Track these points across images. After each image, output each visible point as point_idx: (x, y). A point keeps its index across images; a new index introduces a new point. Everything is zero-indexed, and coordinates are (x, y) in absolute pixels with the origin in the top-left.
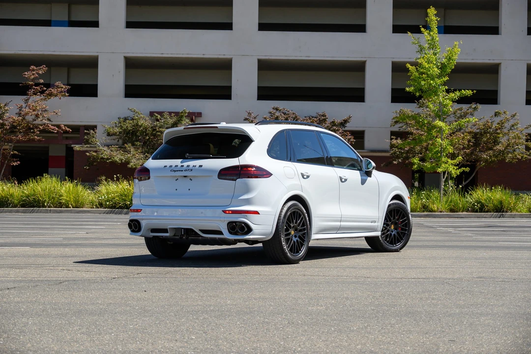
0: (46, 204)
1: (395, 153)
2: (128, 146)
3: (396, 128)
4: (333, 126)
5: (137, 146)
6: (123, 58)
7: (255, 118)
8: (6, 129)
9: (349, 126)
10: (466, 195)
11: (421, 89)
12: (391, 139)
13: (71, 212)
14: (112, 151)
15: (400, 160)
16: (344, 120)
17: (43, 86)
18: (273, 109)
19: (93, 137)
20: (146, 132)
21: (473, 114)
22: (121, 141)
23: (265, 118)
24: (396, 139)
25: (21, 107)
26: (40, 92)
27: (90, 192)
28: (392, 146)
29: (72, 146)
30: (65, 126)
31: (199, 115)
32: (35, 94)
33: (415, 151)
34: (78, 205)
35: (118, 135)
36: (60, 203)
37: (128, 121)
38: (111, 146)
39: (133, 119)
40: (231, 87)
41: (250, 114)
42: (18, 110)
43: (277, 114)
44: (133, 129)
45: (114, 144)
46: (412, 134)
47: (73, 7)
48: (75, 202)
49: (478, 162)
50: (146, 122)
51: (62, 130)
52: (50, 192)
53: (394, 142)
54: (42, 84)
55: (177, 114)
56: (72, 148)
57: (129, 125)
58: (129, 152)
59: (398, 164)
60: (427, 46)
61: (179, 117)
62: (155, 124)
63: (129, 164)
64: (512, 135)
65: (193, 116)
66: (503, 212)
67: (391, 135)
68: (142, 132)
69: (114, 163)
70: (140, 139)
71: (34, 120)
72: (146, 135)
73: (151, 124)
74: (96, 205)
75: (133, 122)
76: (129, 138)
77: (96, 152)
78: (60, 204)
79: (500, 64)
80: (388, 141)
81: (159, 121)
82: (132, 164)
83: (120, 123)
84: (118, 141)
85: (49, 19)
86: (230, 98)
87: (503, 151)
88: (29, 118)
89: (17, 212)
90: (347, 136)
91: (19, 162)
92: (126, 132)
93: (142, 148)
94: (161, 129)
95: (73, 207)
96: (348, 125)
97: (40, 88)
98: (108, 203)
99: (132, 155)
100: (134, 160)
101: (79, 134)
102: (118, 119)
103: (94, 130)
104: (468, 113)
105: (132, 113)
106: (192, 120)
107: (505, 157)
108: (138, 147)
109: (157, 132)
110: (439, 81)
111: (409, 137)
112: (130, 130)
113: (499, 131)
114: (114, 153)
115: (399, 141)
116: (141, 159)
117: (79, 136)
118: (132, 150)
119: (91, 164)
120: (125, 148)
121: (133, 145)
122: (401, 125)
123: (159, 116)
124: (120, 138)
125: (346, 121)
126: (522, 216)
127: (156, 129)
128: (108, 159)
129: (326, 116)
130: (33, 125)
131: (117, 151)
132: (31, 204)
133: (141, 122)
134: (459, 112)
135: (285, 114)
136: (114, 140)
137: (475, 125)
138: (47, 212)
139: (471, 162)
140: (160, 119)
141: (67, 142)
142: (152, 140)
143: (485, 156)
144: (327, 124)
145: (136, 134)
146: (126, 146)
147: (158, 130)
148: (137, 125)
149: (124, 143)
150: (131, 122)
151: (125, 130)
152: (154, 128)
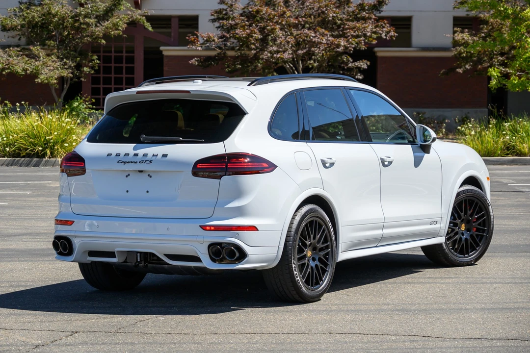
1: (460, 54)
2: (36, 49)
3: (462, 12)
4: (361, 11)
5: (49, 46)
9: (387, 10)
12: (454, 32)
14: (10, 56)
15: (467, 67)
20: (63, 25)
22: (23, 40)
24: (462, 32)
28: (456, 44)
35: (20, 30)
37: (34, 7)
38: (9, 46)
39: (42, 4)
44: (43, 19)
45: (13, 44)
46: (486, 22)
50: (62, 8)
53: (459, 36)
57: (35, 14)
58: (35, 57)
59: (464, 71)
62: (78, 11)
63: (37, 77)
67: (455, 25)
68: (57, 25)
69: (13, 75)
70: (55, 36)
72: (64, 29)
73: (71, 11)
75: (43, 8)
76: (37, 34)
80: (450, 35)
81: (83, 7)
82: (42, 77)
83: (21, 10)
84: (19, 39)
90: (384, 27)
92: (32, 25)
93: (58, 49)
94: (87, 20)
96: (385, 8)
98: (8, 149)
99: (41, 63)
100: (45, 71)
102: (18, 5)
106: (137, 5)
108: (51, 48)
109: (81, 23)
111: (482, 29)
112: (37, 23)
114: (14, 60)
115: (466, 36)
116: (57, 69)
118: (41, 54)
120: (30, 50)
121: (43, 45)
122: (468, 8)
124: (22, 35)
127: (79, 20)
128: (5, 69)
131: (18, 56)
133: (55, 9)
136: (13, 37)
140: (86, 4)
142: (73, 37)
144: (352, 8)
145: (47, 27)
146: (31, 48)
147: (82, 21)
148: (49, 13)
149: (30, 42)
150: (39, 8)
151: (30, 22)
152: (75, 17)
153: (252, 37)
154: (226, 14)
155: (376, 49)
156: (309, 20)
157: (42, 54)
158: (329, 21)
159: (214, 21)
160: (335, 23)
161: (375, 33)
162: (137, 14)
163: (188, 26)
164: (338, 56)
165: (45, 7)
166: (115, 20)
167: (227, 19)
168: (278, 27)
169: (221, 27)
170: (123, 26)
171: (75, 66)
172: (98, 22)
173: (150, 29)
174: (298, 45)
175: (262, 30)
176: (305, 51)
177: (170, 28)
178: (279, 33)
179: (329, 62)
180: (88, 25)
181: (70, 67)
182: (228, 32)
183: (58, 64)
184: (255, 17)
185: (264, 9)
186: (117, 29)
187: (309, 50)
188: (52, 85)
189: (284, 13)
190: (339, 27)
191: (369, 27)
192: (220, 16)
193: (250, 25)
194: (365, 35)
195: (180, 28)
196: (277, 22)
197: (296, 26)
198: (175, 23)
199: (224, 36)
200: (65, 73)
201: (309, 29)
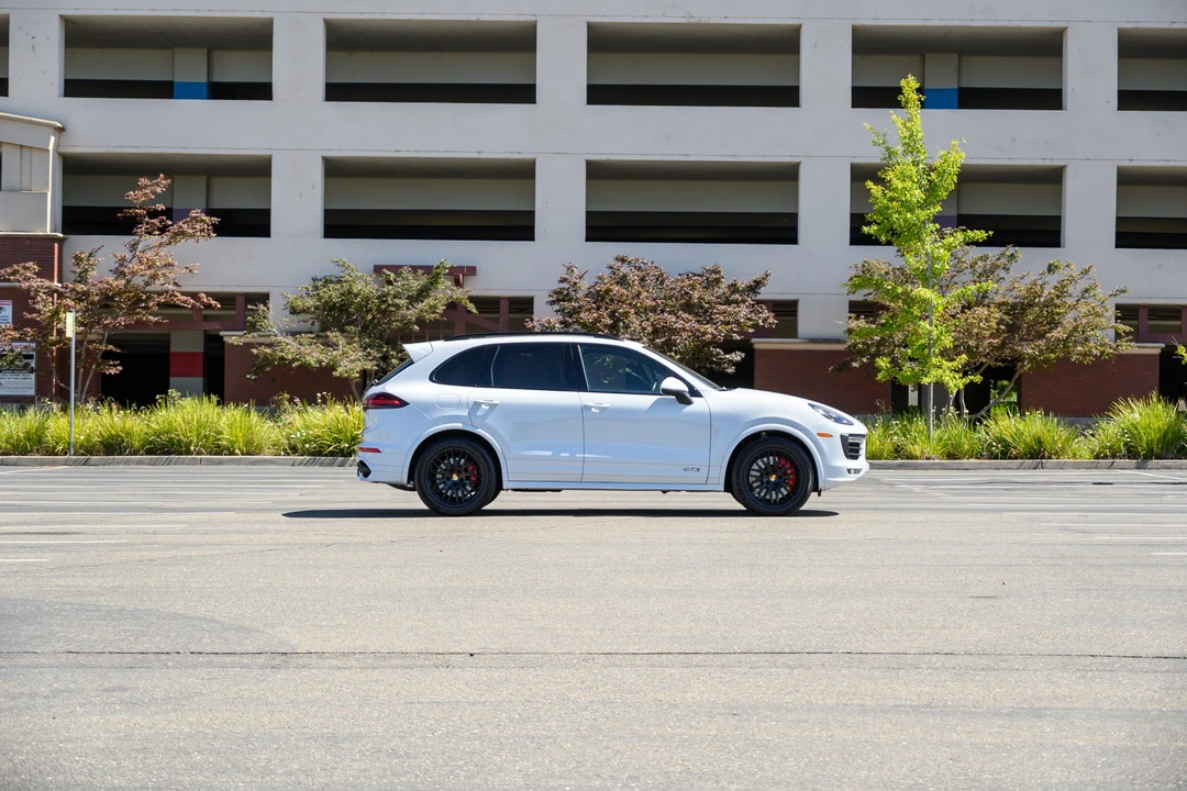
0: (192, 448)
1: (855, 345)
2: (333, 335)
3: (859, 296)
4: (733, 292)
5: (349, 333)
6: (320, 159)
7: (581, 278)
8: (92, 303)
9: (765, 293)
10: (978, 428)
11: (892, 229)
12: (850, 318)
13: (239, 462)
14: (301, 344)
15: (864, 360)
16: (755, 281)
17: (164, 218)
18: (617, 259)
19: (265, 318)
20: (367, 307)
21: (1008, 269)
22: (318, 325)
23: (600, 278)
24: (857, 318)
25: (123, 259)
26: (159, 229)
27: (272, 424)
28: (850, 331)
29: (222, 333)
30: (208, 294)
31: (472, 271)
32: (150, 234)
33: (894, 342)
34: (251, 449)
35: (313, 313)
36: (219, 446)
37: (331, 285)
38: (300, 333)
39: (341, 281)
40: (533, 212)
41: (570, 269)
42: (117, 265)
43: (625, 269)
44: (342, 300)
45: (305, 329)
46: (887, 308)
47: (217, 55)
48: (246, 445)
49: (1018, 362)
50: (366, 286)
51: (202, 303)
52: (201, 426)
53: (854, 324)
54: (162, 213)
55: (428, 269)
56: (222, 337)
57: (333, 293)
58: (334, 346)
59: (860, 366)
60: (899, 149)
61: (432, 273)
62: (385, 290)
63: (334, 369)
64: (1083, 309)
65: (460, 274)
66: (1043, 458)
67: (850, 311)
68: (360, 306)
69: (305, 367)
70: (356, 319)
71: (147, 284)
72: (368, 312)
73: (377, 290)
74: (285, 450)
75: (342, 287)
76: (333, 317)
77: (270, 345)
78: (218, 449)
79: (1065, 166)
80: (844, 323)
81: (392, 285)
82: (340, 369)
83: (316, 288)
84: (312, 324)
85: (170, 79)
86: (531, 238)
87: (1065, 341)
88: (138, 281)
89: (140, 463)
90: (761, 313)
91: (120, 368)
92: (329, 307)
93: (361, 336)
94: (397, 301)
95: (242, 454)
96: (762, 289)
97: (160, 222)
98: (307, 446)
99: (340, 352)
100: (345, 362)
101: (234, 309)
102: (312, 281)
103: (265, 305)
104: (999, 267)
105: (340, 269)
106: (457, 283)
107: (1068, 353)
108: (352, 335)
109: (389, 305)
110: (923, 214)
111: (881, 315)
112: (335, 303)
113: (1058, 302)
114: (306, 349)
115: (862, 323)
116: (359, 360)
117: (233, 313)
118: (340, 342)
119: (259, 369)
120: (327, 337)
121: (342, 331)
122: (866, 291)
123: (392, 275)
124: (316, 318)
125: (758, 284)
126: (1076, 466)
127: (386, 301)
128: (294, 360)
129: (719, 272)
130: (145, 293)
131: (311, 345)
132: (166, 448)
133: (357, 287)
134: (980, 263)
135: (639, 269)
136: (305, 321)
137: (1011, 290)
138: (193, 463)
139: (1003, 361)
140: (395, 281)
141: (211, 327)
142: (379, 322)
143: (1030, 351)
144: (723, 288)
145: (347, 310)
146: (329, 334)
147: (390, 302)
148: (350, 292)
149: (324, 328)
150: (338, 286)
151: (326, 302)
152: (382, 298)
153: (600, 321)
154: (568, 294)
155: (753, 340)
156: (670, 302)
157: (342, 342)
158: (694, 304)
159: (553, 303)
160: (702, 307)
161: (749, 319)
162: (459, 294)
163: (520, 311)
164: (704, 346)
165: (344, 284)
166: (430, 301)
167: (570, 301)
168: (632, 311)
169: (562, 311)
170: (441, 309)
171: (381, 358)
172: (410, 303)
173: (474, 311)
174: (656, 332)
175: (612, 315)
176: (663, 340)
177: (498, 312)
178: (632, 317)
179: (694, 354)
180: (398, 307)
181: (375, 358)
182: (570, 317)
183: (360, 354)
184: (603, 299)
185: (616, 288)
186: (434, 312)
187: (669, 340)
188: (352, 380)
189: (640, 293)
190: (706, 311)
191: (744, 311)
192: (560, 297)
193: (598, 308)
194: (738, 323)
195: (510, 313)
196: (630, 304)
197: (654, 310)
198: (504, 307)
199: (566, 321)
200: (369, 366)
201: (670, 313)
